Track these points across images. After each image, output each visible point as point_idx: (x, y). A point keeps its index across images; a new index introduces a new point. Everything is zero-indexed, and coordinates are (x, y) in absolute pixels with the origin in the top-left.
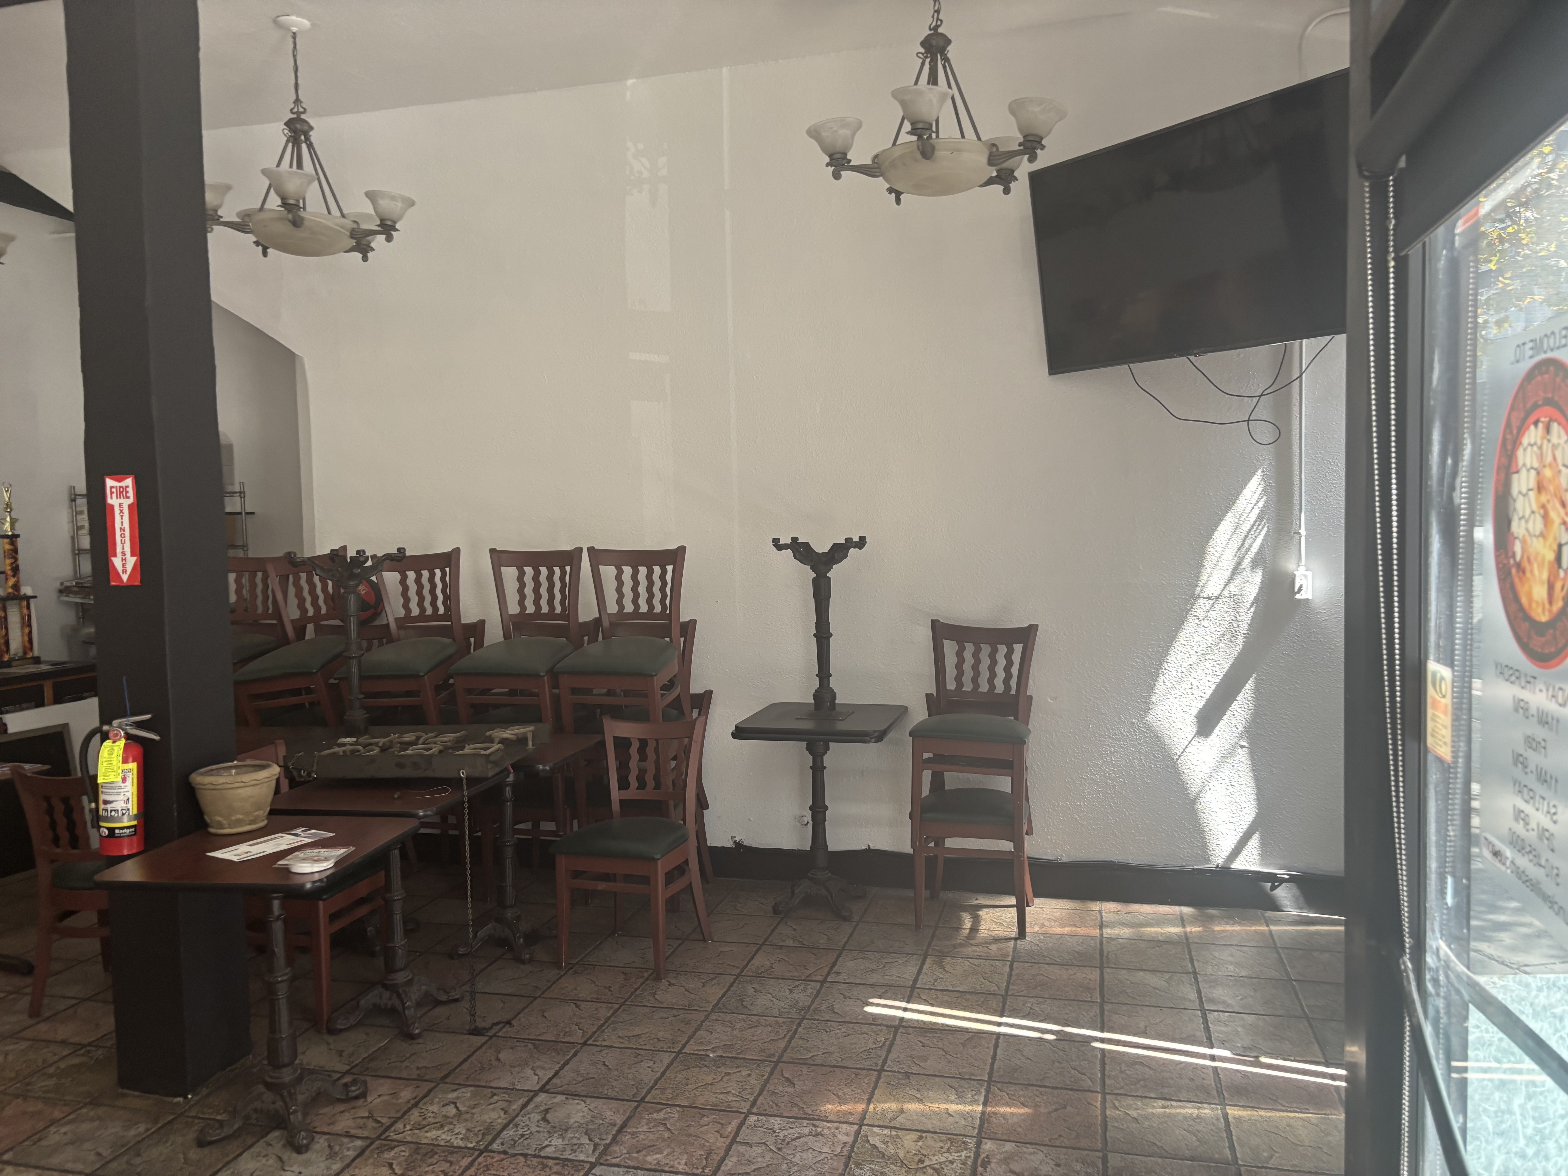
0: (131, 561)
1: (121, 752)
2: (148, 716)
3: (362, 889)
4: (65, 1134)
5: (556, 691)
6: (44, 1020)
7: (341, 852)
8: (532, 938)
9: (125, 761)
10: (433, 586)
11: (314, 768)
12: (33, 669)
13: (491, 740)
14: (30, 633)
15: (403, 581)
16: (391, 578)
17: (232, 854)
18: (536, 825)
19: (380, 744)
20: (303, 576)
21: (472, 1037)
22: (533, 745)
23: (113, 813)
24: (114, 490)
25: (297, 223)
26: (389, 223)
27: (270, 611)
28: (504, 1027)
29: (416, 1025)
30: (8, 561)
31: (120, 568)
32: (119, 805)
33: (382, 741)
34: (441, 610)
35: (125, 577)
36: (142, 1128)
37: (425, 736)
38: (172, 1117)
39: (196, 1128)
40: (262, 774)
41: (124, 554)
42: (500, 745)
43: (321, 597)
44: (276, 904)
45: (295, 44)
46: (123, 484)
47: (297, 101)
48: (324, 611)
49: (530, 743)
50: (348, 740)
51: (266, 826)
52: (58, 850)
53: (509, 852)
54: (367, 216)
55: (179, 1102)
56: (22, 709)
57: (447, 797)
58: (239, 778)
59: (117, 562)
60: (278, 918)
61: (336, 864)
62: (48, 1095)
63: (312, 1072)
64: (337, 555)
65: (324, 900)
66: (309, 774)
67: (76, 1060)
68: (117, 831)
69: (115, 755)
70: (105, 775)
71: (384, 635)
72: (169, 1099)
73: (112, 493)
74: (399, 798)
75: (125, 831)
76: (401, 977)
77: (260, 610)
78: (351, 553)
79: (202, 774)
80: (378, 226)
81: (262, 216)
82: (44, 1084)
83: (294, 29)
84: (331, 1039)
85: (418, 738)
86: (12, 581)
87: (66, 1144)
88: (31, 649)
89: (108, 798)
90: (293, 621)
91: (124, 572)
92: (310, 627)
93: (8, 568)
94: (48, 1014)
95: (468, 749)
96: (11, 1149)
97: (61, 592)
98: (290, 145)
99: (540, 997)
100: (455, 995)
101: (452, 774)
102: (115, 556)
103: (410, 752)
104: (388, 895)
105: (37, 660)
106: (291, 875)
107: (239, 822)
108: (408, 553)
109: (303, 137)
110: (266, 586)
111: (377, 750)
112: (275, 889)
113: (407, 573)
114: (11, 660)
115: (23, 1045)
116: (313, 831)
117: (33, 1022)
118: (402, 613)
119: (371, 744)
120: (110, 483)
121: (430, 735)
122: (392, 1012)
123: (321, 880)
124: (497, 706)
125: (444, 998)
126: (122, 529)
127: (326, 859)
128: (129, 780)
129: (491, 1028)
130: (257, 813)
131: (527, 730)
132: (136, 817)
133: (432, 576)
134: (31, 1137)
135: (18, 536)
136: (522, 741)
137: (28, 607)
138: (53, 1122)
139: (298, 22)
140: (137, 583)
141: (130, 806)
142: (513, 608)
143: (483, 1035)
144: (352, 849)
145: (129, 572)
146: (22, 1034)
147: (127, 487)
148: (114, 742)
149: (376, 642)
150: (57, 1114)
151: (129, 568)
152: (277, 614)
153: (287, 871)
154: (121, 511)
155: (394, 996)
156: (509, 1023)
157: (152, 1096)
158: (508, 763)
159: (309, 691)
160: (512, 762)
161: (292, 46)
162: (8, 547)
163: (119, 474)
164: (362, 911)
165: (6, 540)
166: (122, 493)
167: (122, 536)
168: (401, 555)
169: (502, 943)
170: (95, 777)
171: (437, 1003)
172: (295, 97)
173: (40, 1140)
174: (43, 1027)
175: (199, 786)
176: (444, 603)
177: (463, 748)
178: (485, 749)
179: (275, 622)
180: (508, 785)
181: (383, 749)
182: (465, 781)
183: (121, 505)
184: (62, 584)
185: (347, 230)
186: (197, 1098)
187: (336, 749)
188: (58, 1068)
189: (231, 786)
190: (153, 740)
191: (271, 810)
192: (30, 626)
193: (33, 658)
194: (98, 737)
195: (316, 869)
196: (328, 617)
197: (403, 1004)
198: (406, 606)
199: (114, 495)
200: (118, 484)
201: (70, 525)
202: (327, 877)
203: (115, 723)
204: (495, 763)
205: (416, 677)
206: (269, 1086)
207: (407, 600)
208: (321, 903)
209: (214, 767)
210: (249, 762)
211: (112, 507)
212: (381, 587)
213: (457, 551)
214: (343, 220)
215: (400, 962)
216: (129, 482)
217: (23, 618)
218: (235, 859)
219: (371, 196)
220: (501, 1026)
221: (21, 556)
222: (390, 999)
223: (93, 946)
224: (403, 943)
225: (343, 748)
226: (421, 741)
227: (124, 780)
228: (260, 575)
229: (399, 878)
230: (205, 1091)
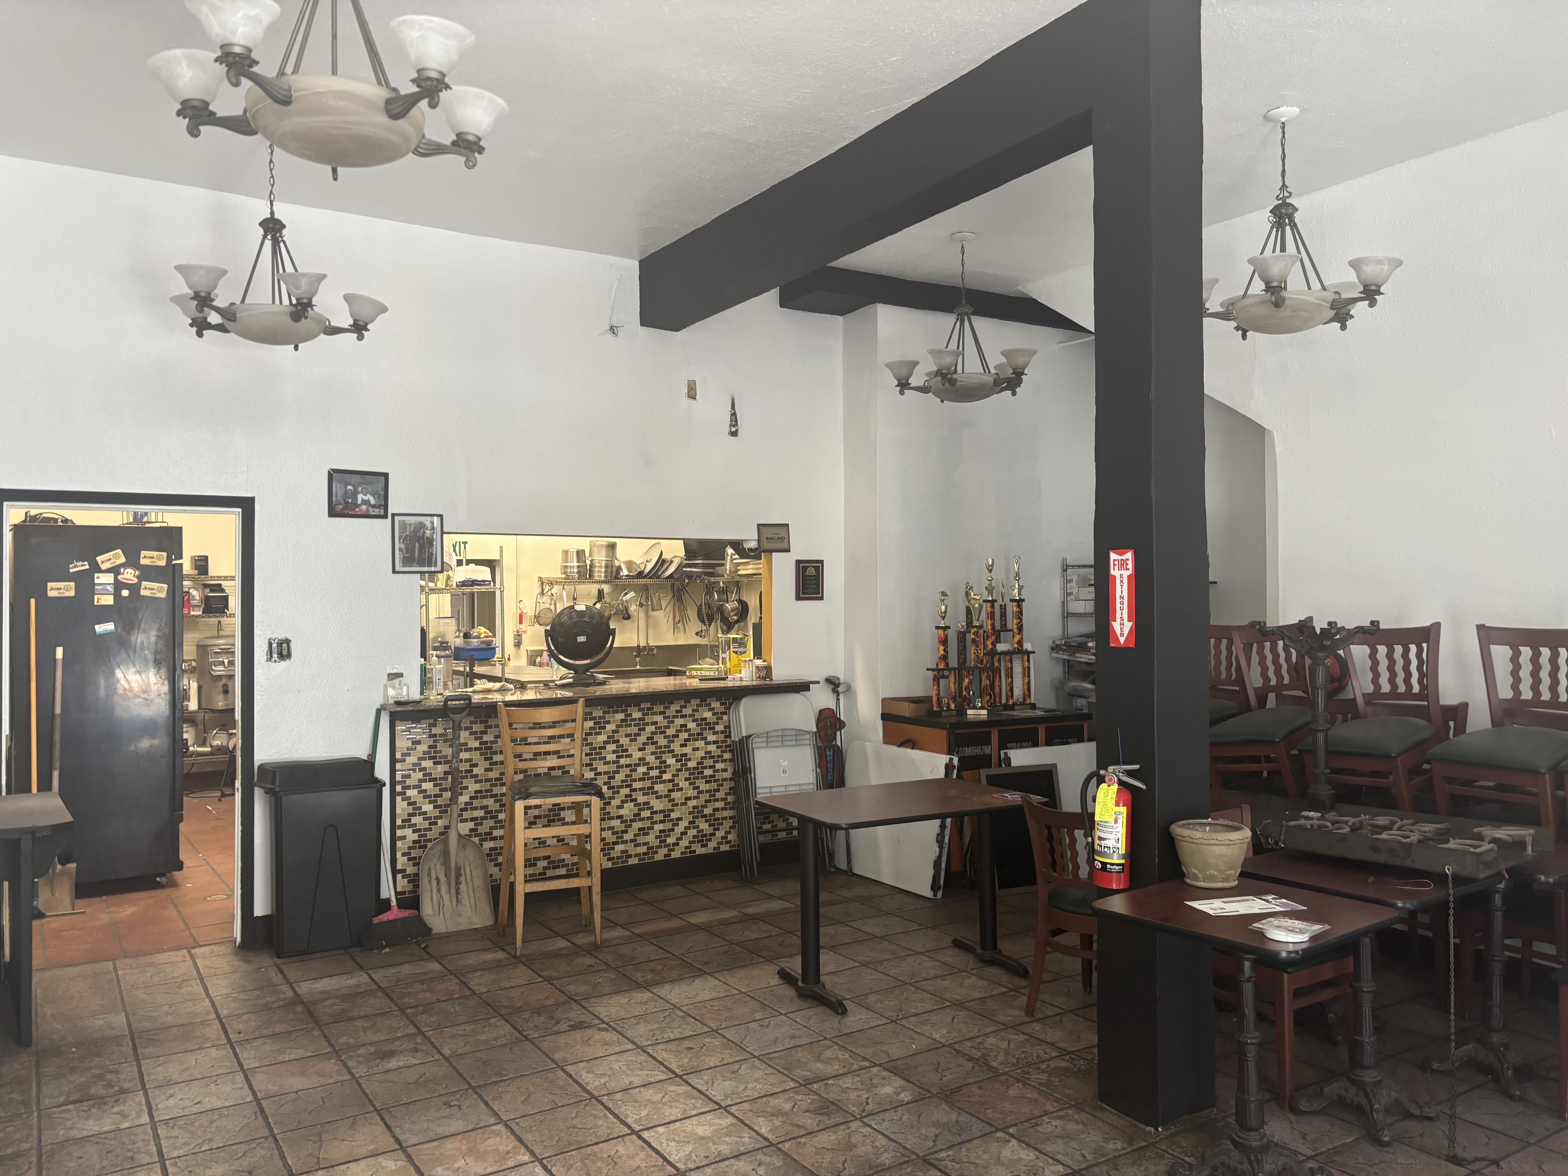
0: (1128, 625)
1: (1114, 796)
2: (1137, 767)
3: (1327, 971)
4: (1056, 1127)
5: (1562, 793)
6: (1037, 1020)
7: (1317, 928)
8: (1525, 1074)
9: (1117, 804)
10: (1407, 662)
11: (1282, 838)
12: (1030, 713)
13: (1480, 837)
14: (1029, 682)
15: (1373, 656)
16: (1359, 652)
17: (1212, 907)
18: (1528, 944)
19: (1350, 824)
20: (1268, 645)
21: (1450, 1165)
22: (1533, 851)
23: (1106, 849)
24: (1116, 563)
25: (1278, 304)
26: (1373, 288)
27: (1233, 678)
28: (1488, 1166)
29: (1386, 1132)
30: (1015, 621)
31: (1118, 632)
32: (1111, 843)
33: (1351, 820)
34: (1416, 689)
35: (1122, 640)
36: (1119, 1145)
37: (1399, 823)
38: (1144, 1144)
39: (1166, 1161)
40: (1235, 836)
41: (1122, 619)
42: (1492, 845)
43: (1285, 667)
44: (1247, 965)
45: (1284, 133)
46: (1124, 557)
47: (1284, 186)
48: (1286, 681)
49: (1529, 849)
50: (1312, 814)
51: (1236, 887)
52: (1055, 874)
53: (1497, 969)
54: (1351, 285)
55: (1151, 1132)
56: (1022, 747)
57: (1428, 892)
58: (1214, 835)
59: (1116, 626)
60: (1248, 980)
61: (1312, 939)
62: (1042, 1088)
63: (1276, 1145)
64: (1305, 626)
65: (1289, 973)
66: (1276, 843)
67: (1063, 1064)
68: (1108, 866)
69: (1109, 798)
70: (1101, 814)
71: (1350, 709)
72: (1142, 1126)
73: (1115, 565)
74: (1373, 883)
75: (1115, 867)
76: (1369, 1076)
77: (1223, 676)
78: (1319, 625)
79: (1181, 826)
80: (1361, 293)
81: (1246, 302)
82: (1038, 1076)
83: (1283, 120)
84: (1293, 1118)
85: (1393, 823)
86: (1017, 638)
87: (1057, 1137)
88: (1029, 696)
89: (1103, 835)
90: (1255, 689)
91: (1122, 635)
92: (1272, 696)
93: (1015, 627)
94: (1039, 1016)
95: (1453, 844)
96: (1015, 1125)
97: (1052, 649)
98: (1275, 229)
99: (1535, 1144)
100: (1430, 1112)
101: (1435, 868)
102: (1115, 621)
103: (1384, 836)
104: (1356, 985)
105: (1033, 706)
106: (1266, 940)
107: (1212, 878)
108: (1382, 626)
109: (1287, 221)
110: (1230, 653)
111: (1347, 830)
112: (1249, 950)
113: (1378, 647)
114: (1015, 704)
115: (1022, 1038)
116: (1284, 900)
117: (1028, 1020)
118: (1370, 689)
119: (1338, 822)
120: (1113, 556)
121: (1405, 821)
122: (1358, 1110)
123: (1296, 952)
124: (1481, 801)
125: (1417, 1112)
126: (1122, 597)
127: (1301, 932)
128: (1120, 821)
129: (1473, 1161)
130: (1229, 872)
131: (1527, 833)
132: (1124, 856)
133: (1406, 651)
134: (1029, 1120)
135: (1023, 600)
136: (1520, 844)
137: (1029, 661)
138: (1046, 1113)
139: (1287, 112)
140: (1133, 646)
141: (1119, 846)
142: (1505, 692)
143: (1463, 1166)
144: (1327, 927)
145: (1125, 636)
146: (1021, 1028)
147: (1128, 560)
148: (1109, 786)
149: (1339, 717)
150: (1049, 1107)
151: (1126, 633)
152: (1241, 681)
153: (1261, 935)
154: (1122, 581)
155: (1361, 1093)
156: (1496, 1162)
157: (1127, 1118)
158: (1503, 867)
159: (1268, 759)
160: (1508, 866)
161: (1281, 135)
162: (1015, 609)
163: (1120, 548)
164: (1327, 994)
165: (1015, 604)
166: (1123, 565)
167: (1122, 603)
168: (1374, 628)
169: (1485, 1069)
170: (1093, 814)
171: (1410, 1116)
172: (1281, 184)
173: (1037, 1125)
174: (1037, 1026)
175: (1180, 838)
176: (1420, 681)
177: (1447, 842)
178: (1476, 847)
179: (1238, 688)
180: (1499, 892)
181: (1354, 829)
182: (1450, 878)
183: (1121, 576)
184: (1054, 642)
185: (1328, 303)
186: (1167, 1133)
187: (1302, 822)
188: (1049, 1066)
189: (1208, 842)
190: (1141, 788)
191: (1241, 872)
192: (1029, 676)
193: (1030, 704)
194: (1094, 780)
195: (1290, 940)
196: (1289, 687)
197: (1372, 1106)
198: (1375, 681)
199: (1116, 567)
200: (1120, 558)
201: (1062, 591)
202: (1302, 950)
203: (1111, 769)
204: (1486, 865)
205: (1387, 757)
206: (1236, 1145)
207: (1376, 676)
208: (1285, 975)
209: (1191, 821)
210: (1221, 821)
211: (1114, 577)
212: (1348, 661)
213: (1437, 626)
214: (1325, 293)
215: (1368, 1058)
216: (1129, 555)
217: (1024, 669)
218: (1212, 912)
219: (1355, 264)
220: (1485, 1163)
221: (1024, 617)
222: (1356, 1095)
223: (1075, 965)
224: (1372, 1039)
225: (1311, 822)
226: (1396, 827)
227: (1116, 821)
228: (1224, 642)
229: (1370, 968)
230: (1173, 1129)
